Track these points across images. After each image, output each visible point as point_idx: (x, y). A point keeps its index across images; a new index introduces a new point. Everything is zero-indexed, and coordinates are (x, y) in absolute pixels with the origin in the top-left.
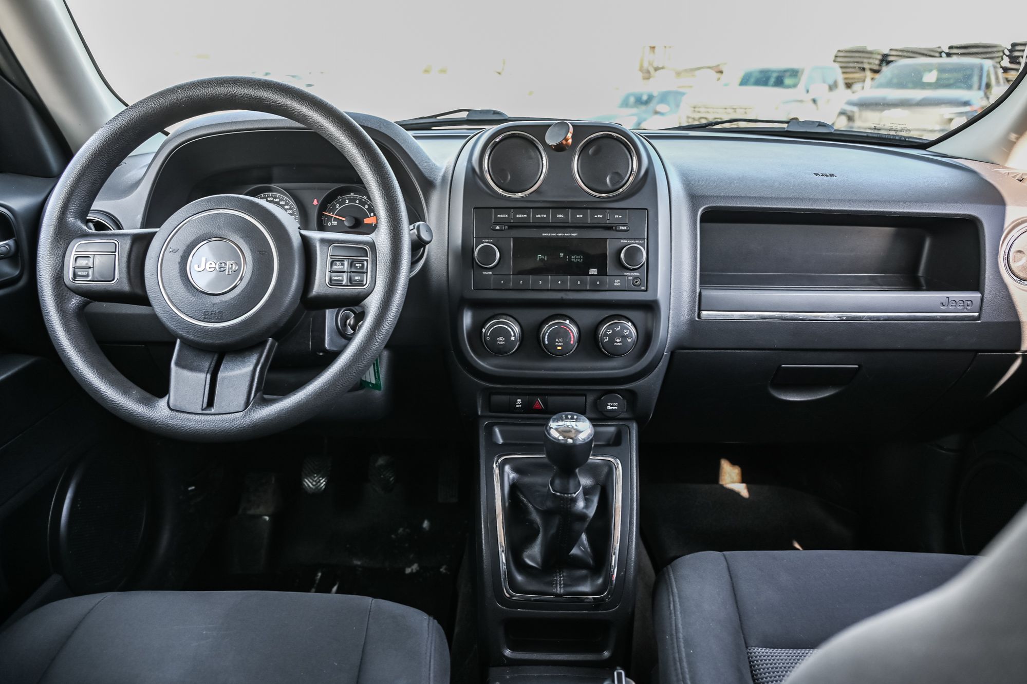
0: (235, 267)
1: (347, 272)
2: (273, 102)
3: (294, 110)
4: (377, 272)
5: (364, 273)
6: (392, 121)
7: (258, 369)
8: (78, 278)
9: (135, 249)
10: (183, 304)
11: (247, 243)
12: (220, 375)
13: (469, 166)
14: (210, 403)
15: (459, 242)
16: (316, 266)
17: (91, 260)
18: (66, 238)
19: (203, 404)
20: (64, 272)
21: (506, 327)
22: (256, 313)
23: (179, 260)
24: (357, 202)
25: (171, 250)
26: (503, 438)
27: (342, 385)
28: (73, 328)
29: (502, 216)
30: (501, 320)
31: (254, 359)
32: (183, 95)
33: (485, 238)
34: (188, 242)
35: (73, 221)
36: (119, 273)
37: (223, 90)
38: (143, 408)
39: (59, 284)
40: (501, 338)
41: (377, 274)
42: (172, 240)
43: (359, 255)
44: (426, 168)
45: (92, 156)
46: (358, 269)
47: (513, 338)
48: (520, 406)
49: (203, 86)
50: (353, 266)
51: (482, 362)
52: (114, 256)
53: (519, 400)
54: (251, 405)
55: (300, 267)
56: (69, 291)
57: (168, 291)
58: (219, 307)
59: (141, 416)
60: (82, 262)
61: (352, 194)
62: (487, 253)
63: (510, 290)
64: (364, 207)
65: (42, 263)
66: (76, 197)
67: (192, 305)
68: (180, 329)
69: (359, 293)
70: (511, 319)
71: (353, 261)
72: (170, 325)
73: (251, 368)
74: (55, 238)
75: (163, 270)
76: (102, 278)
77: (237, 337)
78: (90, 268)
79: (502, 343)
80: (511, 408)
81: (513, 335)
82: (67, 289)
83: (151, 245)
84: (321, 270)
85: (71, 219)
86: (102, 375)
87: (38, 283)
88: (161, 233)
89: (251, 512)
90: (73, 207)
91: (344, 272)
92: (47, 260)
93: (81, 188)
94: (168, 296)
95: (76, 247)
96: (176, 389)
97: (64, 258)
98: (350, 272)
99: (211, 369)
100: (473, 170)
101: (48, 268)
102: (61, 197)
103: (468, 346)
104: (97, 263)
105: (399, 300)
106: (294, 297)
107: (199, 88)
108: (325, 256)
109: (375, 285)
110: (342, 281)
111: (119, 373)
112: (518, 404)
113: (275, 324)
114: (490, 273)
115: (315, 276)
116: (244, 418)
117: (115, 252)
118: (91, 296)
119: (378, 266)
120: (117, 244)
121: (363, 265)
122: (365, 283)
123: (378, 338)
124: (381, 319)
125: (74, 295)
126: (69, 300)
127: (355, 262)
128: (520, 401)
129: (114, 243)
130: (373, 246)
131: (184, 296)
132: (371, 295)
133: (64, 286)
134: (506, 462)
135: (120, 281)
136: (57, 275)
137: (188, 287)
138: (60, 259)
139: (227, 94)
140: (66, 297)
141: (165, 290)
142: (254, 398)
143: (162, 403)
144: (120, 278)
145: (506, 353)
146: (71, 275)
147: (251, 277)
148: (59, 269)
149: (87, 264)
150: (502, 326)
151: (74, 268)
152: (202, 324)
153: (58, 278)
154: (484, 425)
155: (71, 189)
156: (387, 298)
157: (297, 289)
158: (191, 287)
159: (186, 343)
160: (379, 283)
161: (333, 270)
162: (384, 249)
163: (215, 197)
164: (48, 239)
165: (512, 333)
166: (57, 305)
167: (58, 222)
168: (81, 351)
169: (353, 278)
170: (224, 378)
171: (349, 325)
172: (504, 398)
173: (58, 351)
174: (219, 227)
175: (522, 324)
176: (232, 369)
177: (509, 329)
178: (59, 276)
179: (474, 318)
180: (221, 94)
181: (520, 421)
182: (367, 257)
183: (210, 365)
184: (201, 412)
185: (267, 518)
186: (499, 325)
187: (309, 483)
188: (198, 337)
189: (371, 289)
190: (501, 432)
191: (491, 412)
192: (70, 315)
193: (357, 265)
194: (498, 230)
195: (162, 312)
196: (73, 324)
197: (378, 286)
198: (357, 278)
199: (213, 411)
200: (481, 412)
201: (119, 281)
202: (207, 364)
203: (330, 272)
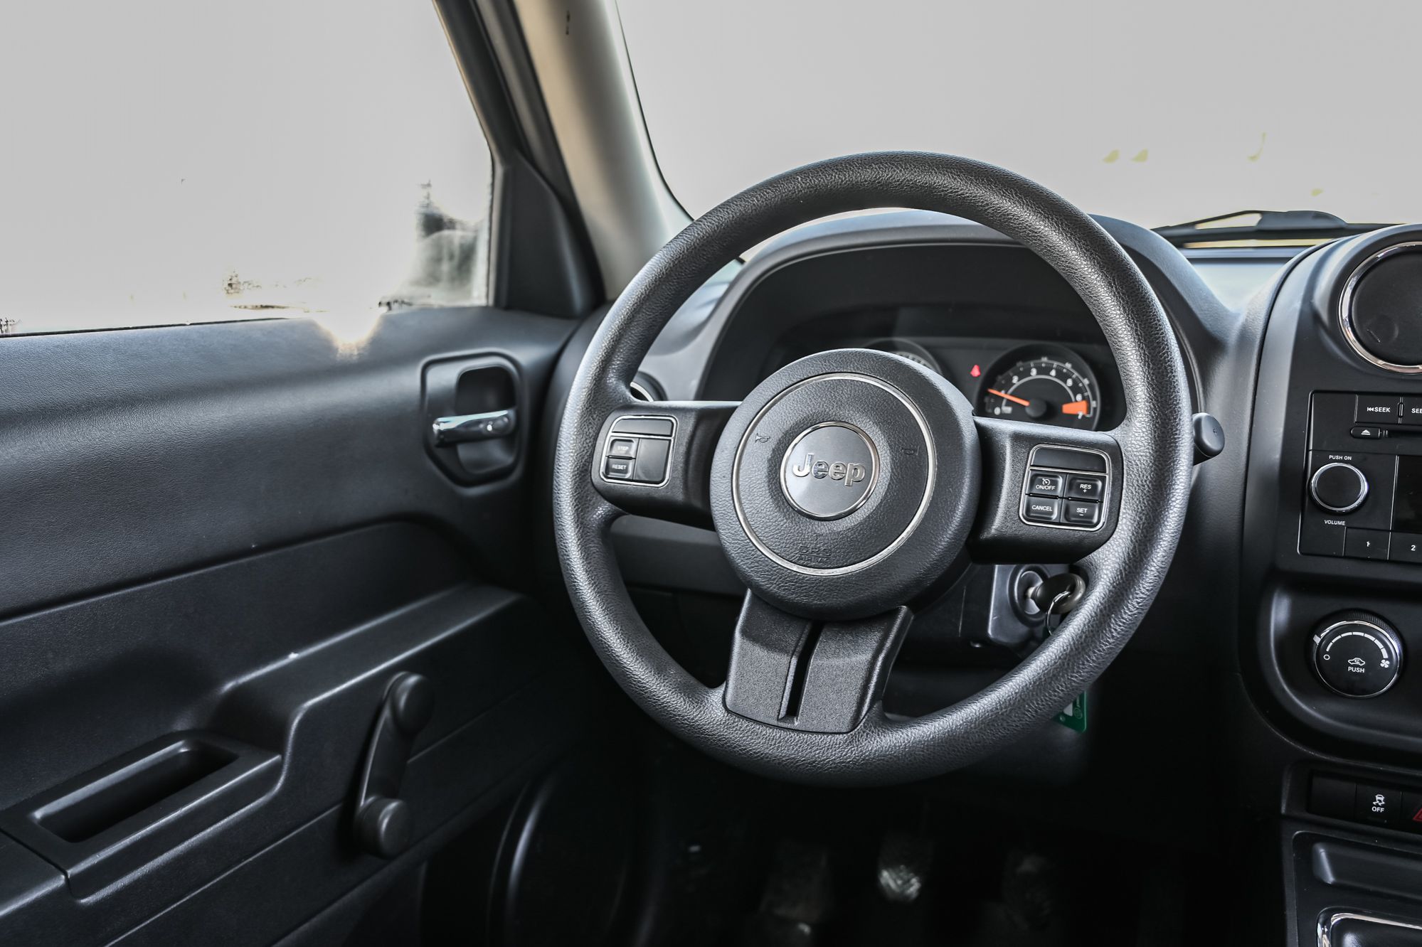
0: (861, 475)
1: (1062, 498)
2: (951, 192)
3: (987, 204)
4: (1123, 502)
5: (1095, 501)
6: (1147, 226)
7: (881, 659)
8: (612, 474)
9: (699, 433)
10: (767, 530)
11: (883, 432)
12: (814, 662)
13: (1307, 310)
14: (793, 710)
15: (1276, 456)
16: (1002, 482)
17: (634, 445)
18: (603, 410)
19: (780, 710)
20: (593, 463)
21: (1372, 638)
22: (889, 558)
23: (768, 454)
24: (1053, 373)
25: (758, 438)
26: (1336, 872)
27: (1036, 711)
28: (594, 553)
29: (1378, 410)
30: (1356, 622)
31: (873, 639)
32: (803, 185)
33: (1335, 453)
34: (787, 427)
35: (615, 382)
36: (673, 471)
37: (867, 175)
38: (684, 701)
39: (584, 481)
40: (1357, 660)
41: (1122, 506)
42: (761, 422)
43: (1088, 468)
44: (1207, 312)
45: (656, 282)
46: (1086, 494)
47: (1385, 664)
48: (1382, 810)
49: (837, 170)
50: (1074, 487)
51: (1306, 704)
52: (668, 442)
53: (1380, 798)
54: (862, 724)
55: (971, 481)
56: (596, 493)
57: (746, 506)
58: (826, 541)
59: (679, 715)
60: (620, 449)
61: (1045, 359)
62: (1339, 484)
63: (1385, 561)
64: (1065, 382)
65: (565, 446)
66: (625, 346)
67: (782, 533)
68: (757, 572)
69: (1082, 539)
70: (1380, 622)
71: (1075, 479)
72: (742, 563)
73: (868, 656)
74: (587, 409)
75: (741, 471)
76: (646, 477)
77: (850, 598)
78: (630, 458)
79: (1359, 670)
80: (1361, 810)
81: (1385, 655)
82: (593, 490)
83: (726, 428)
84: (1011, 491)
85: (612, 380)
86: (629, 636)
87: (555, 477)
88: (744, 409)
89: (781, 911)
90: (617, 362)
91: (1056, 497)
92: (572, 442)
93: (633, 332)
94: (744, 514)
95: (615, 425)
96: (741, 675)
97: (596, 441)
98: (1067, 499)
99: (799, 649)
100: (1316, 316)
101: (572, 454)
102: (603, 345)
103: (1277, 668)
104: (641, 452)
105: (1163, 559)
106: (956, 536)
107: (831, 172)
108: (1020, 466)
109: (1116, 526)
110: (1051, 513)
111: (651, 636)
112: (1377, 806)
113: (918, 582)
114: (1343, 523)
115: (999, 500)
116: (848, 745)
117: (670, 436)
118: (626, 504)
119: (1124, 491)
120: (675, 425)
121: (1095, 487)
122: (1095, 520)
123: (1115, 630)
124: (1124, 592)
125: (603, 500)
126: (595, 507)
127: (1079, 481)
128: (1382, 799)
129: (670, 420)
130: (1116, 451)
131: (771, 517)
132: (1105, 546)
133: (590, 485)
134: (1345, 926)
135: (669, 485)
136: (583, 467)
137: (779, 502)
138: (590, 442)
139: (875, 181)
140: (591, 503)
141: (740, 504)
142: (868, 712)
143: (716, 696)
144: (673, 478)
145: (1365, 692)
146: (602, 469)
147: (886, 494)
148: (586, 457)
149: (627, 452)
150: (1362, 634)
151: (608, 457)
152: (795, 568)
153: (583, 472)
154: (1293, 837)
155: (620, 333)
156: (1140, 553)
157: (963, 522)
158: (783, 504)
159: (762, 597)
160: (1126, 524)
161: (1034, 491)
162: (1139, 460)
163: (839, 354)
164: (578, 409)
165: (1384, 652)
166: (578, 515)
167: (595, 384)
168: (600, 592)
169: (1072, 510)
170: (821, 668)
171: (1033, 597)
172: (1346, 787)
173: (568, 588)
174: (839, 403)
175: (1405, 636)
176: (836, 655)
177: (1377, 642)
178: (585, 467)
179: (1294, 610)
180: (866, 181)
181: (1376, 843)
182: (1105, 472)
183: (798, 641)
184: (775, 723)
185: (806, 929)
186: (1355, 633)
187: (888, 878)
188: (784, 590)
189: (1106, 536)
190: (1331, 857)
191: (1308, 810)
192: (593, 532)
193: (1082, 486)
194: (1366, 437)
195: (731, 540)
196: (594, 547)
197: (1123, 530)
198: (1080, 510)
199: (796, 723)
200: (1287, 810)
201: (671, 485)
202: (794, 637)
203: (1029, 495)
